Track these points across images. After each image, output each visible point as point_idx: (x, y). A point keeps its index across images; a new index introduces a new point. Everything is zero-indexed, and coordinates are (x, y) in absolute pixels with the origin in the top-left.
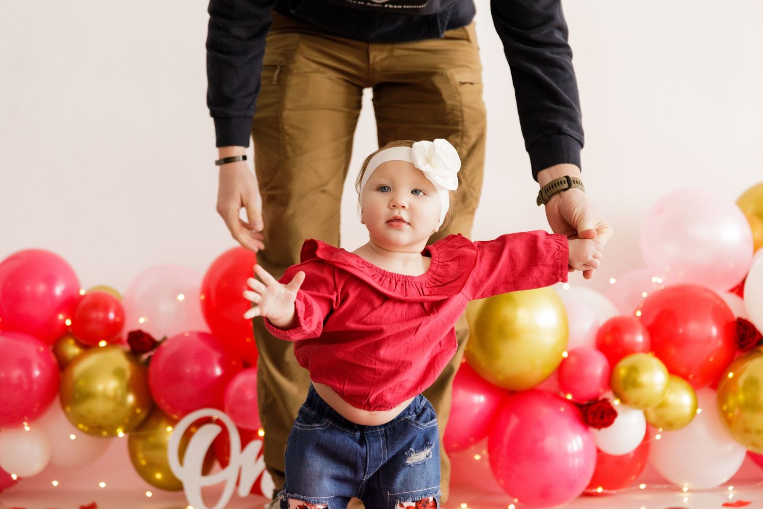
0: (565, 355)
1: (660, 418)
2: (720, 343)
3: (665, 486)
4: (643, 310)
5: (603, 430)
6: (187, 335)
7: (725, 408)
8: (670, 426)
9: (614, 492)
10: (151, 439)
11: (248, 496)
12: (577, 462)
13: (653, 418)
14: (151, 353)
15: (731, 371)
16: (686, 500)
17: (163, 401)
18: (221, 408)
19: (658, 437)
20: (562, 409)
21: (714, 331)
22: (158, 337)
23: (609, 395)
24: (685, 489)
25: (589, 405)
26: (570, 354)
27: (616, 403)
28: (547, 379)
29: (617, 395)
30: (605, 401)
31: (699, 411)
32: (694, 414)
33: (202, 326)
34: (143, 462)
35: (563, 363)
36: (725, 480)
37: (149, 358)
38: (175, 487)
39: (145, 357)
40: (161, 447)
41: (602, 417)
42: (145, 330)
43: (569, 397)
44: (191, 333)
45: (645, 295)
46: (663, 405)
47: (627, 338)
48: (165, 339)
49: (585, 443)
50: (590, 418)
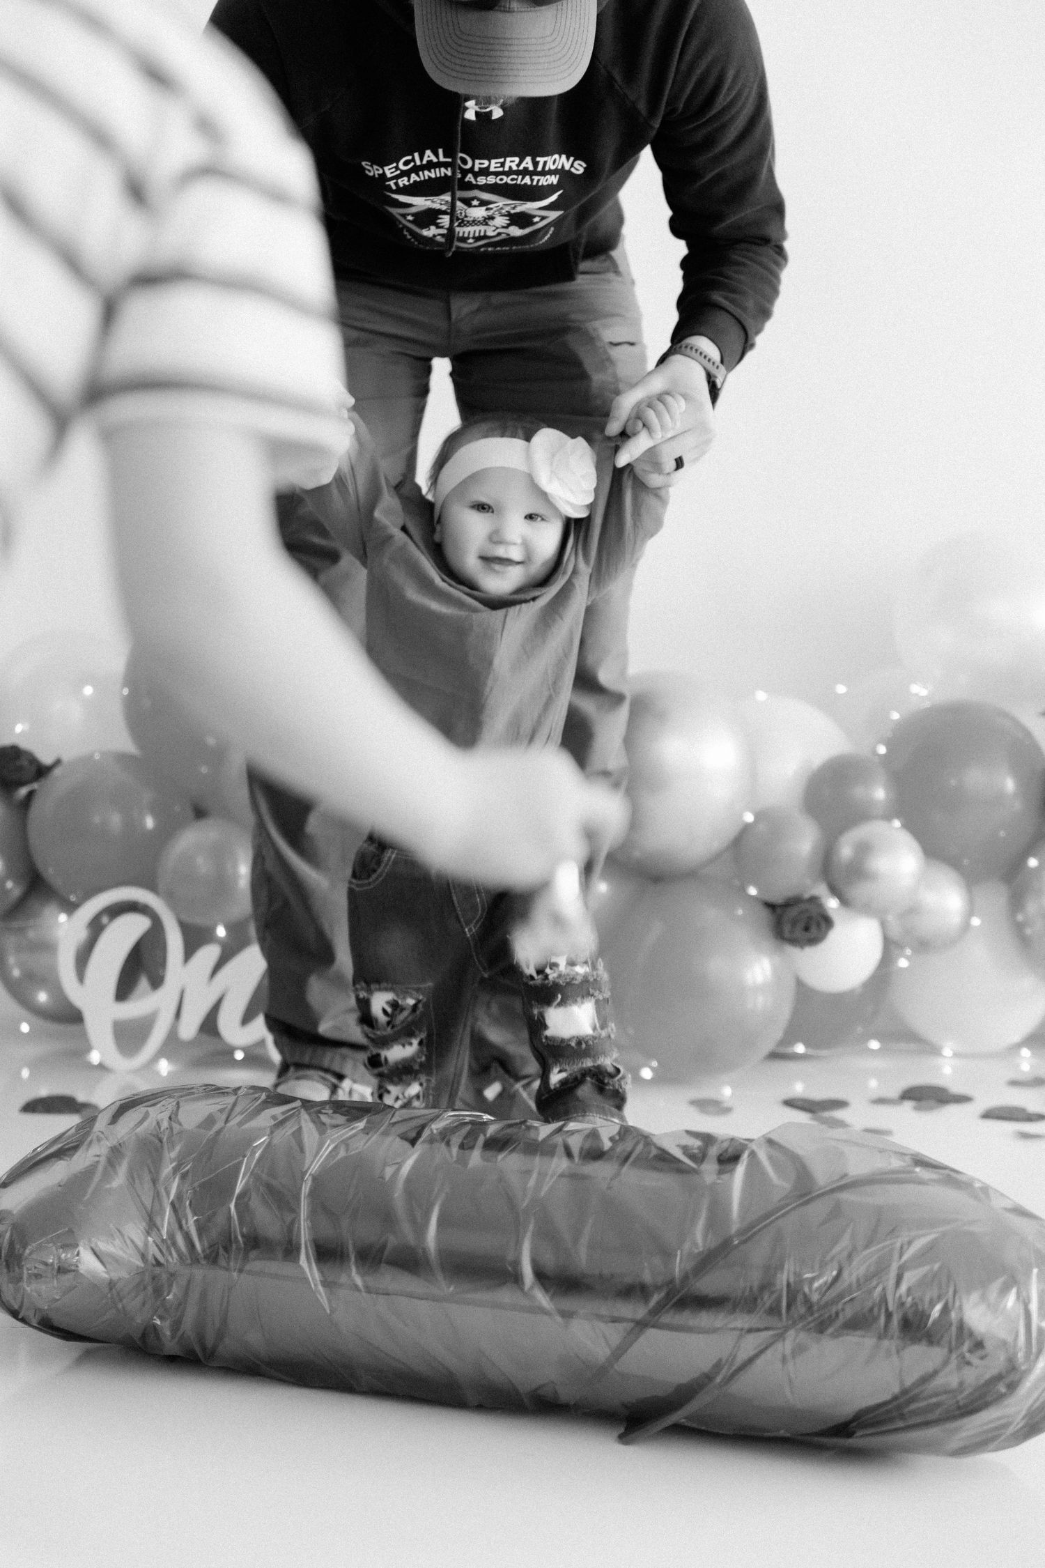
0: (749, 818)
1: (909, 931)
2: (1018, 805)
3: (912, 1046)
4: (888, 744)
5: (809, 951)
6: (97, 756)
7: (1020, 918)
8: (923, 946)
9: (824, 1053)
10: (31, 934)
12: (760, 1002)
13: (895, 931)
14: (35, 786)
15: (1034, 855)
16: (947, 1070)
17: (51, 870)
18: (152, 887)
19: (903, 963)
20: (740, 912)
21: (1010, 785)
22: (46, 758)
23: (821, 890)
24: (947, 1052)
25: (786, 905)
26: (759, 816)
27: (832, 904)
28: (716, 858)
29: (835, 891)
30: (814, 900)
31: (976, 922)
32: (966, 927)
33: (123, 742)
34: (16, 973)
35: (746, 829)
36: (1016, 1038)
37: (31, 794)
38: (70, 1016)
39: (23, 791)
40: (48, 947)
41: (807, 929)
42: (24, 745)
43: (753, 891)
44: (103, 754)
45: (895, 716)
46: (912, 910)
47: (859, 792)
48: (58, 762)
49: (775, 971)
50: (787, 929)
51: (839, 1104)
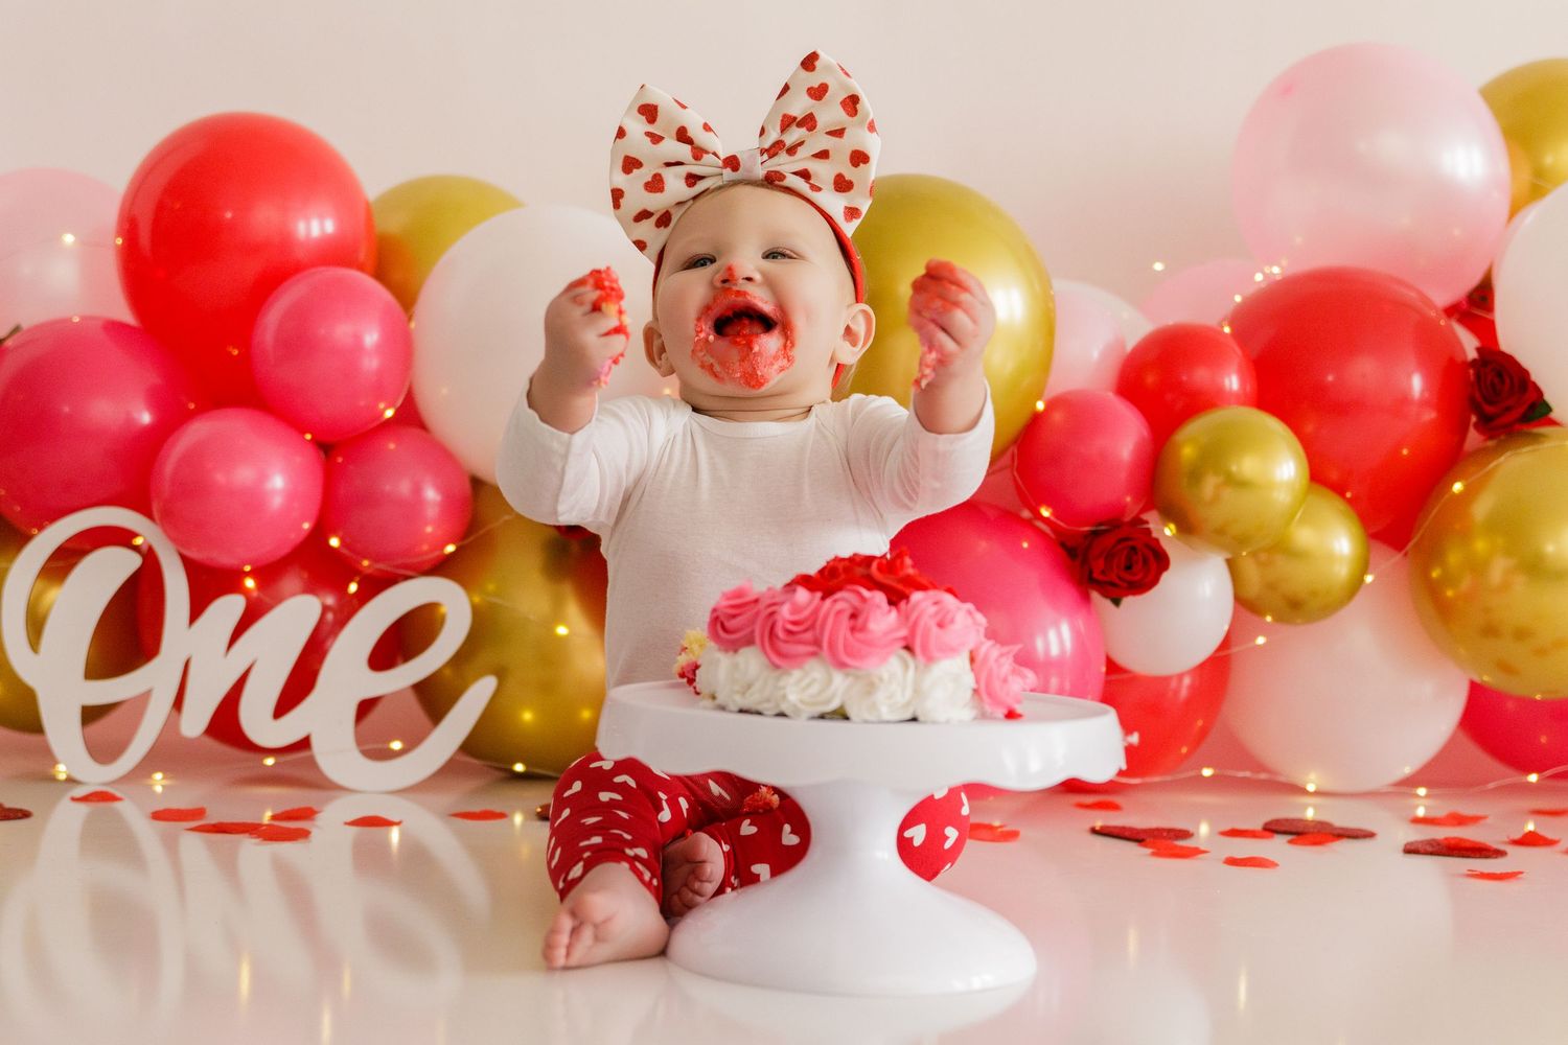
0: (1040, 406)
1: (1271, 586)
2: (1429, 415)
4: (1234, 325)
5: (1129, 603)
6: (76, 319)
7: (1435, 573)
8: (1292, 608)
11: (197, 739)
12: (1054, 684)
13: (1252, 586)
15: (1459, 478)
19: (1261, 640)
20: (1025, 545)
21: (1417, 385)
23: (1146, 513)
24: (1311, 787)
25: (1095, 534)
26: (1052, 405)
27: (1167, 533)
29: (1172, 513)
30: (1139, 525)
31: (1369, 578)
32: (1355, 586)
33: (124, 314)
35: (1036, 419)
41: (1128, 568)
43: (1045, 512)
44: (84, 318)
46: (1281, 547)
47: (1200, 376)
48: (17, 329)
49: (1077, 636)
50: (1098, 565)
51: (1185, 834)
